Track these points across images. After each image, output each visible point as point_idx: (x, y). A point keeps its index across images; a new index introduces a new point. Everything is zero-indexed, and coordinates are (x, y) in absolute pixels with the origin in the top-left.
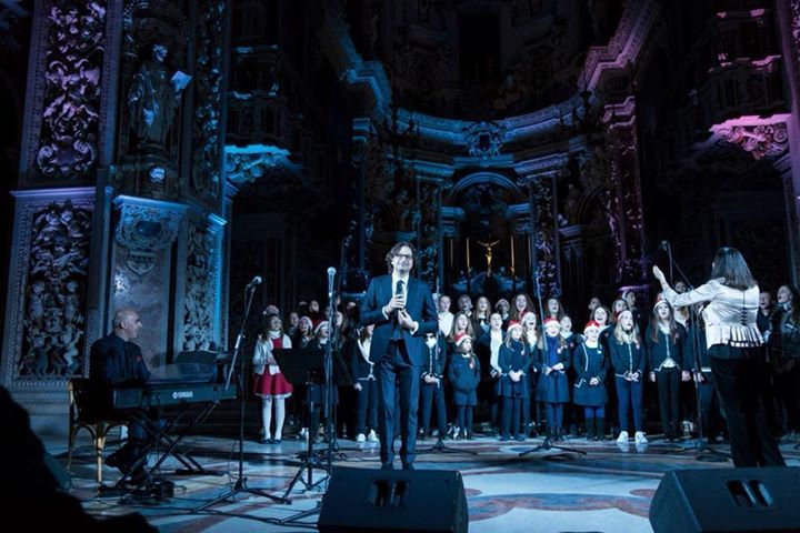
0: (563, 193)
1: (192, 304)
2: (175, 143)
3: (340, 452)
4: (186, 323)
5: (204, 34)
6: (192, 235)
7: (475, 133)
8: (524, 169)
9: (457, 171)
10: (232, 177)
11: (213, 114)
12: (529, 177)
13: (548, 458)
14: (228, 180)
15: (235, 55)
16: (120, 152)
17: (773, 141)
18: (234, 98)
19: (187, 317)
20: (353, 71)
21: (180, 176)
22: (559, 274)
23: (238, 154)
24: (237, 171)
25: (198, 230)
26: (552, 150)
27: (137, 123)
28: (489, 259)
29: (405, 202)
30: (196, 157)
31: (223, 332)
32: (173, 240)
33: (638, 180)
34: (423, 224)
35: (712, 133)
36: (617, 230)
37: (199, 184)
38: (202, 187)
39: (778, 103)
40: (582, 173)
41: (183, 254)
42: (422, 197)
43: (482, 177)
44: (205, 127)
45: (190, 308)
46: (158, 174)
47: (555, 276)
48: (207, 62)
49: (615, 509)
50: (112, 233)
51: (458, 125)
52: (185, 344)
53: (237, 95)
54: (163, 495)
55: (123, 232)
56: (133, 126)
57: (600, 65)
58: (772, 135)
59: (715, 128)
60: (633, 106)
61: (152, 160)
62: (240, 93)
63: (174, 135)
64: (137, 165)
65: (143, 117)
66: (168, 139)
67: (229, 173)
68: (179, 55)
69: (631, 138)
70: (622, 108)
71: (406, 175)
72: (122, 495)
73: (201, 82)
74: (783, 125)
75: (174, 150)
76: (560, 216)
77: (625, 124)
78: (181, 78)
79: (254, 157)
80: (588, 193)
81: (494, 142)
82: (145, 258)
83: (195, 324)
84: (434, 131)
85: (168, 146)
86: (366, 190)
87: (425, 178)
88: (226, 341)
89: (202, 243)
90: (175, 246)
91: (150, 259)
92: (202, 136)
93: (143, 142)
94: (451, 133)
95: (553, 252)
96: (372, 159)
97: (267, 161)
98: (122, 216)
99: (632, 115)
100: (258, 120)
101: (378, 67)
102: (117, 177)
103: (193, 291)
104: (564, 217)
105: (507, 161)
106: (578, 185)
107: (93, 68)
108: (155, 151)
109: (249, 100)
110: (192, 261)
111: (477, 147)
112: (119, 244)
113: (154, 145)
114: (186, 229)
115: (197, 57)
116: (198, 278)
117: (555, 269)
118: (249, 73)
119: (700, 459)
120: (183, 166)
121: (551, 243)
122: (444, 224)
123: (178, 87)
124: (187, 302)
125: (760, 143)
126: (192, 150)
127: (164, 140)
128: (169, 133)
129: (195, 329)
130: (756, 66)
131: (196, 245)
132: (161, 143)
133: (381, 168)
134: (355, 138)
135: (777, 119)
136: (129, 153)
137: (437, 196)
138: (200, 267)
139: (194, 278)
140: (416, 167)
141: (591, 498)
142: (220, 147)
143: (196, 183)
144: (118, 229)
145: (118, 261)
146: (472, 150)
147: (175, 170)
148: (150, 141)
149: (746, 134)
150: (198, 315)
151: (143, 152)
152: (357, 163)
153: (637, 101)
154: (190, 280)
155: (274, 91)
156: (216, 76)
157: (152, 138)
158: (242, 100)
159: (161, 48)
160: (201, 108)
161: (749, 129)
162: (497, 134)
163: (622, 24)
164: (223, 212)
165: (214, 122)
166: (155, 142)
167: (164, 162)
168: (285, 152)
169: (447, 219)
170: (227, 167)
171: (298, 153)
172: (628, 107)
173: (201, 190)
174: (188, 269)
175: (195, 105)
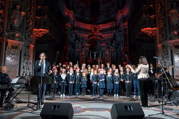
0: (112, 42)
1: (25, 65)
2: (22, 28)
3: (55, 98)
4: (23, 69)
5: (29, 3)
6: (25, 49)
7: (94, 28)
8: (104, 36)
9: (89, 36)
10: (36, 36)
11: (31, 21)
12: (105, 38)
13: (99, 100)
14: (35, 36)
15: (37, 8)
16: (8, 29)
17: (153, 33)
18: (36, 18)
19: (24, 67)
20: (66, 13)
21: (22, 35)
22: (111, 59)
23: (37, 31)
24: (37, 34)
25: (27, 48)
26: (110, 32)
27: (12, 23)
28: (95, 56)
29: (77, 42)
30: (27, 31)
31: (33, 71)
32: (21, 50)
33: (128, 40)
34: (81, 47)
35: (141, 31)
36: (123, 50)
37: (27, 37)
38: (28, 38)
39: (155, 25)
40: (116, 37)
41: (23, 53)
42: (81, 41)
43: (95, 37)
44: (29, 24)
45: (24, 66)
46: (17, 35)
47: (110, 60)
48: (30, 9)
49: (107, 111)
50: (6, 48)
51: (90, 25)
52: (23, 74)
53: (37, 17)
54: (11, 108)
55: (8, 48)
56: (11, 23)
57: (121, 14)
58: (153, 32)
59: (142, 30)
60: (127, 23)
61: (16, 32)
62: (38, 17)
63: (21, 26)
64: (12, 33)
65: (14, 22)
66: (20, 27)
67: (35, 35)
68: (23, 8)
69: (127, 30)
70: (125, 24)
71: (78, 36)
72: (2, 108)
73: (28, 14)
74: (156, 30)
75: (21, 29)
76: (111, 47)
77: (126, 27)
78: (23, 13)
79: (41, 31)
80: (117, 42)
81: (98, 30)
82: (14, 54)
83: (25, 69)
84: (84, 27)
85: (20, 29)
86: (68, 39)
87: (82, 37)
88: (33, 73)
89: (28, 51)
90: (21, 51)
91: (15, 54)
92: (28, 26)
93: (14, 27)
94: (88, 27)
95: (110, 55)
96: (70, 32)
97: (44, 33)
98: (8, 44)
99: (127, 25)
100: (42, 23)
101: (72, 12)
102: (7, 35)
103: (25, 62)
104: (112, 47)
105: (100, 34)
106: (116, 40)
107: (2, 10)
108: (16, 30)
109: (40, 18)
110: (25, 55)
111: (94, 30)
112: (7, 51)
113: (16, 28)
114: (24, 48)
115: (27, 8)
116: (26, 59)
117: (110, 58)
118: (40, 12)
119: (130, 100)
120: (23, 33)
121: (109, 52)
122: (86, 48)
123: (22, 15)
124: (23, 64)
125: (151, 33)
126: (26, 30)
127: (19, 27)
128: (20, 26)
129: (25, 70)
130: (151, 17)
131: (26, 51)
132: (18, 28)
133: (72, 34)
134: (66, 28)
135: (154, 28)
136: (10, 30)
137: (85, 41)
138: (27, 56)
139: (25, 59)
140: (80, 34)
141: (103, 109)
142: (33, 29)
143: (26, 37)
144: (7, 47)
145: (7, 55)
146: (93, 31)
147: (21, 34)
148: (15, 27)
149: (148, 31)
150: (26, 67)
151: (14, 30)
152: (66, 33)
153: (128, 22)
154: (24, 59)
155: (46, 17)
156: (32, 13)
157: (16, 27)
158: (38, 18)
159: (18, 6)
160: (28, 20)
161: (149, 30)
162: (98, 28)
163: (125, 5)
164: (33, 44)
165: (31, 23)
166: (17, 28)
167: (19, 32)
168: (48, 31)
169: (87, 46)
170: (35, 34)
171: (51, 31)
172: (126, 24)
173: (28, 39)
174: (24, 57)
175: (27, 20)
